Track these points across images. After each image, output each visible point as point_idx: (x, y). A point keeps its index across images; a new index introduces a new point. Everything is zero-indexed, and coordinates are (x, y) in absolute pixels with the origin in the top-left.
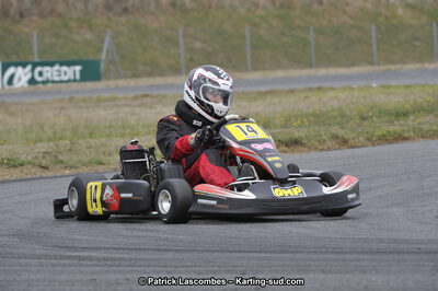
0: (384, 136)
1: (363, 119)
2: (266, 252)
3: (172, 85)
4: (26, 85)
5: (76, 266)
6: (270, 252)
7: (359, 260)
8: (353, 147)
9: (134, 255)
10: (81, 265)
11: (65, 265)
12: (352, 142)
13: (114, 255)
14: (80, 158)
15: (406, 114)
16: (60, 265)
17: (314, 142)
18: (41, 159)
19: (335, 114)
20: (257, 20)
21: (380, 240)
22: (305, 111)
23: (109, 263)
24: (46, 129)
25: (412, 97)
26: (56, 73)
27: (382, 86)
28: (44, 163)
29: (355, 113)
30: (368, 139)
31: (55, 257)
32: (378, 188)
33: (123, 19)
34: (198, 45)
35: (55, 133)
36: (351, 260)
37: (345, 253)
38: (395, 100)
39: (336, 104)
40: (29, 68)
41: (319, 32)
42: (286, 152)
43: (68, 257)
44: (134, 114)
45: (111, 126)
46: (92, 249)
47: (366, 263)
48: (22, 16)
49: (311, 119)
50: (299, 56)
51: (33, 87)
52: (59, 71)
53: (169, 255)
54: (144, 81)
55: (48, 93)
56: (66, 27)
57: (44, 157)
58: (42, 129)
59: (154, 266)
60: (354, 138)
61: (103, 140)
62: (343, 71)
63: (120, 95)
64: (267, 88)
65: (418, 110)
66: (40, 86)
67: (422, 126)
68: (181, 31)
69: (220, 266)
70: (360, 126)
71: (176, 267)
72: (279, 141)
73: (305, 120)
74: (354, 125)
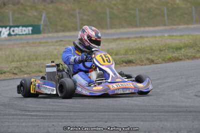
0: (171, 58)
1: (161, 51)
2: (116, 112)
3: (74, 36)
4: (7, 36)
5: (29, 119)
6: (118, 112)
7: (159, 116)
8: (156, 64)
9: (56, 114)
10: (32, 119)
11: (25, 119)
12: (155, 61)
13: (47, 114)
14: (32, 69)
15: (180, 48)
16: (22, 119)
17: (139, 62)
18: (13, 70)
19: (148, 48)
20: (112, 6)
21: (169, 106)
22: (134, 47)
23: (44, 117)
24: (16, 56)
25: (183, 41)
26: (20, 31)
27: (170, 36)
28: (15, 72)
29: (157, 48)
30: (164, 60)
31: (20, 115)
32: (168, 82)
33: (51, 6)
34: (85, 17)
35: (20, 58)
36: (156, 116)
37: (153, 112)
38: (175, 42)
39: (148, 44)
40: (8, 28)
41: (141, 11)
42: (126, 66)
43: (26, 115)
44: (56, 49)
45: (45, 55)
47: (162, 117)
48: (5, 4)
49: (137, 51)
50: (131, 22)
51: (10, 37)
52: (22, 30)
53: (72, 114)
54: (60, 34)
55: (17, 40)
56: (25, 9)
57: (15, 69)
58: (14, 55)
59: (65, 119)
60: (157, 60)
61: (42, 61)
62: (151, 29)
63: (50, 41)
64: (117, 37)
65: (186, 46)
66: (13, 37)
67: (188, 54)
68: (77, 11)
69: (95, 119)
70: (159, 54)
71: (75, 119)
72: (123, 61)
73: (135, 51)
74: (157, 54)
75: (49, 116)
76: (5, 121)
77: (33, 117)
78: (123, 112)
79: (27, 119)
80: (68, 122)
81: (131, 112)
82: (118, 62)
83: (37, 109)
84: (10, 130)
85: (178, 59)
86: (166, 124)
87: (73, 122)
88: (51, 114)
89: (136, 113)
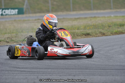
0: (116, 32)
1: (109, 27)
2: (81, 69)
5: (20, 73)
6: (82, 69)
7: (111, 72)
8: (106, 36)
9: (38, 70)
10: (22, 73)
11: (17, 73)
13: (32, 70)
14: (19, 39)
15: (123, 25)
16: (15, 73)
17: (94, 34)
18: (6, 39)
19: (100, 25)
21: (117, 65)
22: (91, 24)
23: (31, 73)
24: (7, 30)
27: (115, 16)
28: (8, 41)
29: (107, 25)
30: (112, 33)
34: (55, 3)
35: (10, 31)
36: (108, 72)
37: (106, 69)
38: (119, 21)
39: (100, 22)
42: (85, 37)
43: (18, 71)
45: (28, 29)
46: (25, 68)
49: (93, 27)
50: (87, 6)
51: (2, 17)
53: (50, 70)
54: (38, 15)
57: (7, 39)
58: (6, 29)
59: (45, 74)
60: (107, 33)
61: (26, 33)
62: (102, 11)
63: (31, 19)
66: (4, 16)
69: (67, 74)
70: (108, 29)
71: (52, 74)
72: (83, 34)
73: (91, 27)
74: (107, 29)
75: (34, 71)
76: (3, 75)
77: (22, 72)
78: (85, 69)
79: (19, 74)
80: (47, 76)
81: (91, 69)
82: (80, 34)
83: (25, 67)
84: (8, 81)
85: (121, 33)
86: (117, 77)
87: (50, 76)
88: (35, 70)
89: (95, 70)
